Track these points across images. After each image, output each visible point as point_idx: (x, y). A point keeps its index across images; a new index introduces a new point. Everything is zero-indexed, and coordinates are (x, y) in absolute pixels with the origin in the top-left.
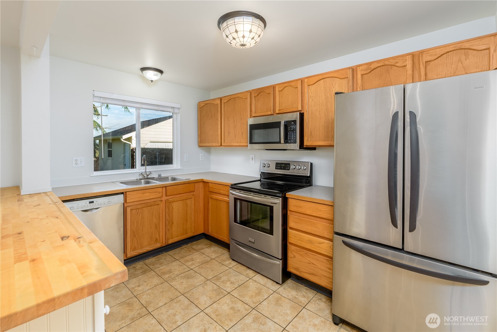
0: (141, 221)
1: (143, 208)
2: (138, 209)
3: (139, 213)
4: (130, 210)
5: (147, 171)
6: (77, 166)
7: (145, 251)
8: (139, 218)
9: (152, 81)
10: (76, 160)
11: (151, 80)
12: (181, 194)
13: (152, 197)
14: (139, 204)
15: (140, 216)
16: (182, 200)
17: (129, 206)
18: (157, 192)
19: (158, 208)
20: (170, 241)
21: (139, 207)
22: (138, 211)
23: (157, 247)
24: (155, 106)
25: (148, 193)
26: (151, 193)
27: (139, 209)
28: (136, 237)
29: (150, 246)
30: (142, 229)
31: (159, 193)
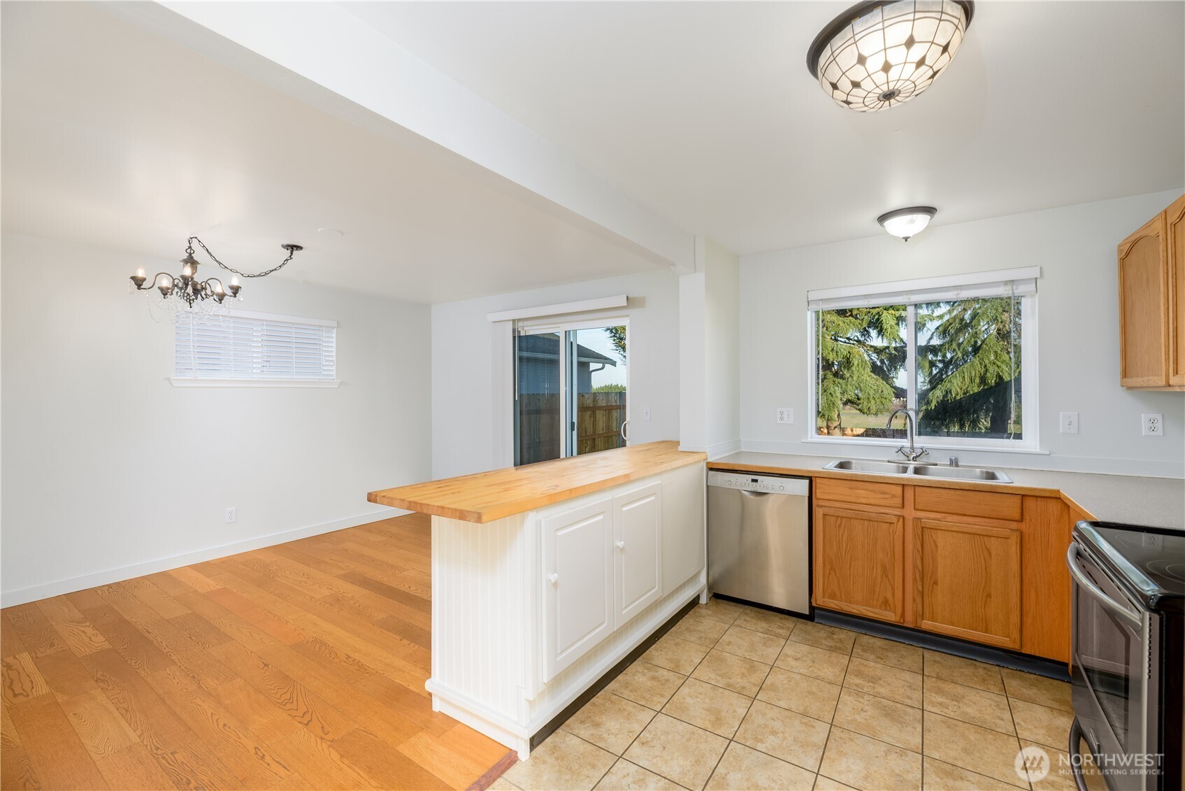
0: (847, 545)
1: (852, 520)
2: (840, 518)
3: (842, 527)
4: (821, 513)
5: (916, 445)
6: (782, 422)
7: (855, 611)
8: (842, 537)
9: (906, 239)
10: (782, 413)
11: (903, 238)
12: (965, 515)
13: (872, 501)
14: (845, 509)
15: (846, 534)
16: (971, 534)
17: (822, 506)
18: (886, 493)
19: (891, 531)
20: (927, 625)
21: (841, 515)
22: (841, 522)
23: (886, 618)
24: (950, 291)
25: (863, 489)
26: (871, 491)
27: (842, 517)
28: (835, 573)
29: (869, 609)
30: (850, 563)
31: (894, 496)
